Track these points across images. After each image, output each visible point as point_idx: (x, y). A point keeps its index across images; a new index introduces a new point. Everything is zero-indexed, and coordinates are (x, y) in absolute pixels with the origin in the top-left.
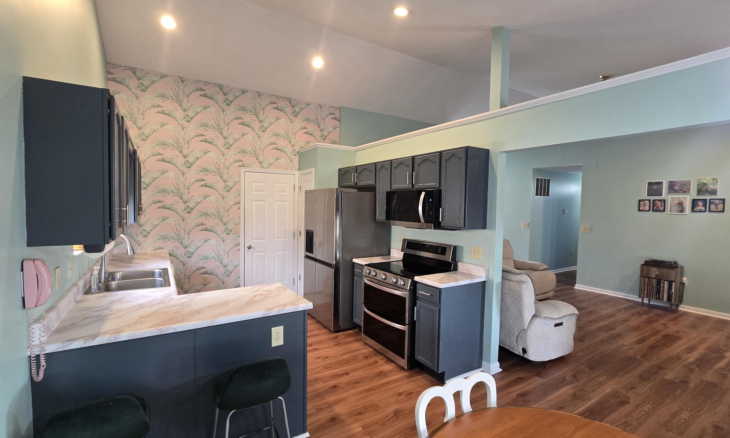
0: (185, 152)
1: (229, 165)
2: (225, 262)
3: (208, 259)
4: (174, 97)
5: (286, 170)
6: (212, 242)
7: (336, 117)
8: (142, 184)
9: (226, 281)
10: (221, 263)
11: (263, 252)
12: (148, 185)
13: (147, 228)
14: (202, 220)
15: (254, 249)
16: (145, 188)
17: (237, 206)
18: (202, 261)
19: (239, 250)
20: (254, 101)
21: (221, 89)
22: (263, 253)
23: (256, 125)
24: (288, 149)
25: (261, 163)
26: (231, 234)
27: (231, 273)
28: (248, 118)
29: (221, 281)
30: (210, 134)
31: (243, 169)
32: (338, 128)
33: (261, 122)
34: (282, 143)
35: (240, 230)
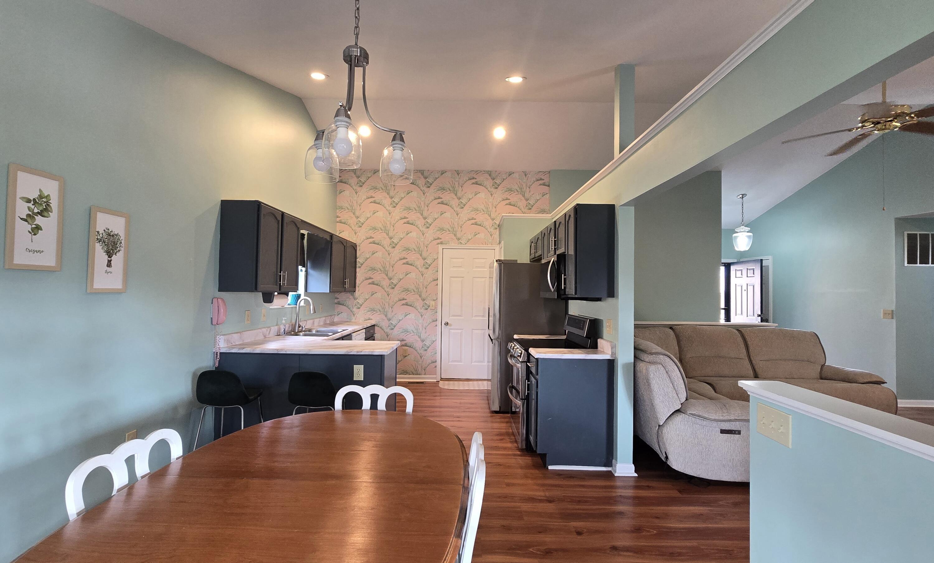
0: (391, 234)
1: (428, 243)
2: (423, 336)
3: (408, 332)
4: (383, 188)
5: (486, 245)
6: (412, 316)
7: (544, 183)
8: (357, 263)
9: (424, 356)
10: (420, 337)
11: (460, 329)
12: (362, 264)
13: (360, 301)
14: (403, 295)
15: (451, 325)
16: (360, 267)
17: (435, 282)
18: (403, 334)
19: (437, 326)
20: (453, 180)
21: (422, 174)
22: (460, 331)
23: (454, 202)
24: (488, 223)
25: (459, 239)
26: (429, 309)
27: (428, 348)
28: (447, 197)
29: (418, 355)
30: (413, 216)
31: (440, 246)
32: (548, 195)
33: (459, 199)
34: (480, 218)
35: (437, 305)
